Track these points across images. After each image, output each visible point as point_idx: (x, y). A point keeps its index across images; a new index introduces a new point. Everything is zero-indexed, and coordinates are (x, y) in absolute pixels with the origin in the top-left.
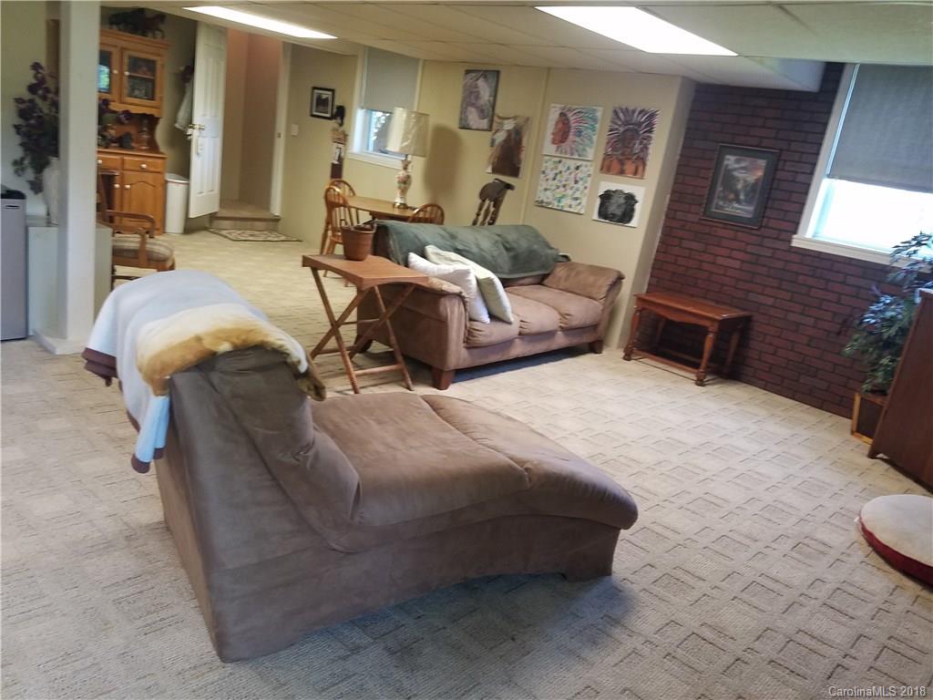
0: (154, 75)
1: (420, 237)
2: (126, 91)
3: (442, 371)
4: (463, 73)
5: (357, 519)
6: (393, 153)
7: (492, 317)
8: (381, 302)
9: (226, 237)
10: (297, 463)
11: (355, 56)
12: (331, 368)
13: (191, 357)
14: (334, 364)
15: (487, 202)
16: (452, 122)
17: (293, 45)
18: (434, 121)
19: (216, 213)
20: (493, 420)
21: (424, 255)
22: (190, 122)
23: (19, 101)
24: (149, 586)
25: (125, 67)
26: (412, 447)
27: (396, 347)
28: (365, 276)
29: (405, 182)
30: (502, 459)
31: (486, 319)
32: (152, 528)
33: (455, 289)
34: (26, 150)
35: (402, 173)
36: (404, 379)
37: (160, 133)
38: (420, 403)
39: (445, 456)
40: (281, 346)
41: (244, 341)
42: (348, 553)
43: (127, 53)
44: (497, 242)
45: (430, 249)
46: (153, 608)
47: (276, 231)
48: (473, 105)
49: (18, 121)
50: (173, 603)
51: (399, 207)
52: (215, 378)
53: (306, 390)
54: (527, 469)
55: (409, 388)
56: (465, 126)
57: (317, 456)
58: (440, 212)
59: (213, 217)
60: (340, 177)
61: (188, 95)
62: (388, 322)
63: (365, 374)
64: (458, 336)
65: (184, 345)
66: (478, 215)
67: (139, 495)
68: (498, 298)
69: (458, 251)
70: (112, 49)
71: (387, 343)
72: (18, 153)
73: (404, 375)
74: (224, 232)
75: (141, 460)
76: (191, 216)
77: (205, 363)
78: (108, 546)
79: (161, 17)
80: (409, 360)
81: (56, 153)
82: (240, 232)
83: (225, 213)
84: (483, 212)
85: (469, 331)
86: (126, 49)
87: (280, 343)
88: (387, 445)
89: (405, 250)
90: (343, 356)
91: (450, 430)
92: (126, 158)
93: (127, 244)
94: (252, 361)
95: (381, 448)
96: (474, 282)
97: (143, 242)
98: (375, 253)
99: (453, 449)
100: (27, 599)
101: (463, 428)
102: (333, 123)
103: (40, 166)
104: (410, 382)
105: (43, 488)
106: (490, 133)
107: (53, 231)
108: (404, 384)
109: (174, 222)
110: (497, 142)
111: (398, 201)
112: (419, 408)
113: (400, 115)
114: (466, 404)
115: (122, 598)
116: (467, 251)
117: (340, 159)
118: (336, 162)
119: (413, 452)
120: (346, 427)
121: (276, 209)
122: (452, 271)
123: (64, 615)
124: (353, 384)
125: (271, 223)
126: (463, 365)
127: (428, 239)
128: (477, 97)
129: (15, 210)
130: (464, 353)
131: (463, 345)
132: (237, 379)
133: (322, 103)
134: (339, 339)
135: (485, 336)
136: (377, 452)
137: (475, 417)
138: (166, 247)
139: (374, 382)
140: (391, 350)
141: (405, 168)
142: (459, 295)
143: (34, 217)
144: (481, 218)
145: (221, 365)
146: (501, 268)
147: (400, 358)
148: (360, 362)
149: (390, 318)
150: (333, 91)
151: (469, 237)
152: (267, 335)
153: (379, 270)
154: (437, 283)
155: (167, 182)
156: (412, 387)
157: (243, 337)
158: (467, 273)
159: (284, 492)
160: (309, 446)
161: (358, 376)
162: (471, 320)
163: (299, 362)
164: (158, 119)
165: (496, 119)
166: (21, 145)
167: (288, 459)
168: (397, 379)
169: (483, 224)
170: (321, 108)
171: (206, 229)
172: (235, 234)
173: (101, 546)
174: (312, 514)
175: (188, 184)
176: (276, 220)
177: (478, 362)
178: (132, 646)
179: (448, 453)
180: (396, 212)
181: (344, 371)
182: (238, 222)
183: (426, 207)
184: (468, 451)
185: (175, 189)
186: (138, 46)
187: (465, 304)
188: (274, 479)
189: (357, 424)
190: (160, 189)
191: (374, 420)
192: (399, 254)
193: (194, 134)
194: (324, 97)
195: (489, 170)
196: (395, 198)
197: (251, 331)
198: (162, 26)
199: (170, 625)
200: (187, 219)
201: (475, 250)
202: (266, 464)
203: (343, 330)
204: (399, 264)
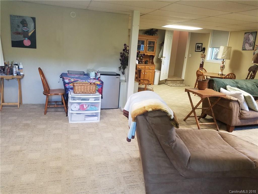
0: (154, 45)
1: (225, 83)
2: (147, 50)
3: (230, 126)
4: (244, 34)
5: (189, 168)
6: (220, 59)
7: (250, 109)
8: (210, 103)
9: (169, 85)
10: (169, 146)
11: (210, 33)
12: (192, 122)
13: (141, 112)
14: (193, 121)
15: (251, 72)
16: (240, 49)
17: (191, 33)
18: (233, 49)
19: (167, 79)
20: (245, 144)
21: (226, 88)
22: (162, 56)
23: (121, 53)
24: (133, 175)
25: (147, 44)
26: (211, 148)
27: (214, 117)
28: (203, 94)
29: (222, 67)
30: (245, 157)
31: (247, 109)
32: (136, 159)
33: (236, 99)
34: (121, 65)
35: (222, 65)
36: (216, 128)
37: (155, 60)
38: (217, 134)
39: (222, 153)
40: (166, 111)
41: (156, 108)
42: (186, 178)
43: (148, 41)
44: (254, 85)
45: (228, 87)
46: (133, 181)
47: (183, 83)
48: (247, 43)
49: (120, 58)
50: (138, 181)
51: (220, 75)
52: (147, 118)
53: (173, 124)
54: (254, 162)
55: (218, 130)
56: (244, 49)
57: (176, 145)
58: (234, 76)
59: (166, 80)
60: (203, 67)
61: (162, 49)
62: (212, 109)
63: (203, 125)
64: (236, 115)
65: (141, 109)
66: (248, 76)
67: (135, 149)
68: (253, 103)
69: (238, 87)
70: (145, 40)
71: (211, 116)
72: (120, 65)
73: (216, 126)
74: (168, 84)
75: (129, 138)
76: (160, 80)
77: (145, 114)
78: (125, 161)
79: (157, 30)
80: (218, 121)
81: (127, 65)
82: (172, 84)
83: (169, 79)
84: (249, 75)
85: (241, 113)
86: (148, 39)
87: (166, 110)
88: (203, 146)
89: (219, 87)
90: (196, 118)
91: (226, 145)
92: (146, 66)
93: (142, 87)
94: (157, 114)
95: (200, 147)
96: (243, 97)
97: (146, 86)
98: (209, 88)
99: (226, 151)
100: (104, 172)
101: (232, 145)
102: (202, 53)
103: (124, 68)
104: (218, 129)
105: (114, 144)
106: (253, 51)
107: (126, 83)
108: (216, 129)
109: (156, 82)
110: (256, 54)
111: (220, 73)
112: (217, 136)
113: (222, 48)
114: (235, 137)
115: (126, 177)
116: (242, 87)
117: (203, 62)
118: (201, 63)
119: (211, 150)
120: (190, 139)
121: (183, 78)
122: (235, 93)
123: (111, 178)
124: (198, 127)
125: (181, 81)
126: (238, 125)
127: (228, 84)
128: (249, 40)
129: (118, 78)
130: (239, 120)
131: (238, 118)
132: (153, 119)
133: (198, 47)
134: (195, 113)
135: (247, 115)
136: (199, 148)
137: (237, 141)
138: (151, 87)
139: (206, 128)
140: (213, 118)
141: (223, 63)
142: (237, 101)
143: (122, 80)
144: (249, 77)
145: (149, 115)
146: (255, 93)
147: (215, 121)
148: (202, 121)
149: (212, 108)
150: (202, 44)
151: (243, 83)
152: (162, 107)
153: (209, 92)
154: (229, 97)
155: (155, 72)
156: (219, 130)
157: (155, 107)
158: (240, 94)
159: (166, 155)
160: (173, 141)
161: (200, 125)
162: (241, 109)
163: (171, 116)
164: (154, 56)
165: (255, 46)
166: (121, 63)
167: (167, 144)
168: (214, 127)
169: (250, 79)
170: (198, 49)
171: (164, 83)
172: (171, 84)
173: (124, 161)
174: (174, 163)
175: (160, 72)
176: (183, 80)
177: (244, 124)
178: (125, 190)
179: (224, 152)
180: (219, 76)
181: (196, 123)
182: (172, 81)
183: (229, 74)
184: (232, 152)
185: (157, 74)
186: (151, 38)
187: (239, 104)
188: (163, 150)
189: (194, 138)
190: (153, 73)
191: (200, 138)
192: (217, 88)
193: (163, 59)
194: (199, 46)
195: (253, 62)
196: (219, 72)
197: (158, 106)
198: (157, 33)
199: (136, 187)
200: (159, 81)
201: (245, 87)
202: (161, 145)
203: (196, 110)
204: (217, 91)
